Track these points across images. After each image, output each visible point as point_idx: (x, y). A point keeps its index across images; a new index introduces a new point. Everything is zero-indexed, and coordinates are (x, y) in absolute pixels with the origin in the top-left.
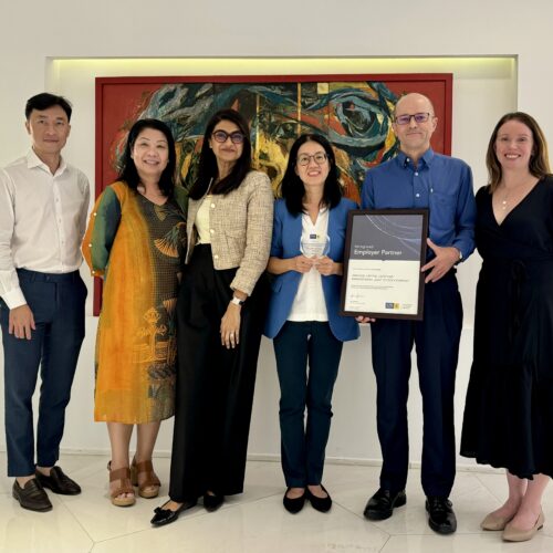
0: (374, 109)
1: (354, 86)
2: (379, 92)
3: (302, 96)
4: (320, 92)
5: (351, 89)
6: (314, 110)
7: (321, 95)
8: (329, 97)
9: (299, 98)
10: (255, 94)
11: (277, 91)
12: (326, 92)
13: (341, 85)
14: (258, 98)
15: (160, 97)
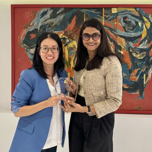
0: (137, 20)
1: (128, 9)
2: (139, 13)
3: (105, 14)
4: (113, 12)
5: (127, 11)
6: (110, 20)
7: (113, 14)
8: (117, 14)
9: (103, 15)
10: (83, 13)
11: (93, 11)
12: (116, 12)
13: (123, 9)
14: (85, 15)
15: (40, 14)
